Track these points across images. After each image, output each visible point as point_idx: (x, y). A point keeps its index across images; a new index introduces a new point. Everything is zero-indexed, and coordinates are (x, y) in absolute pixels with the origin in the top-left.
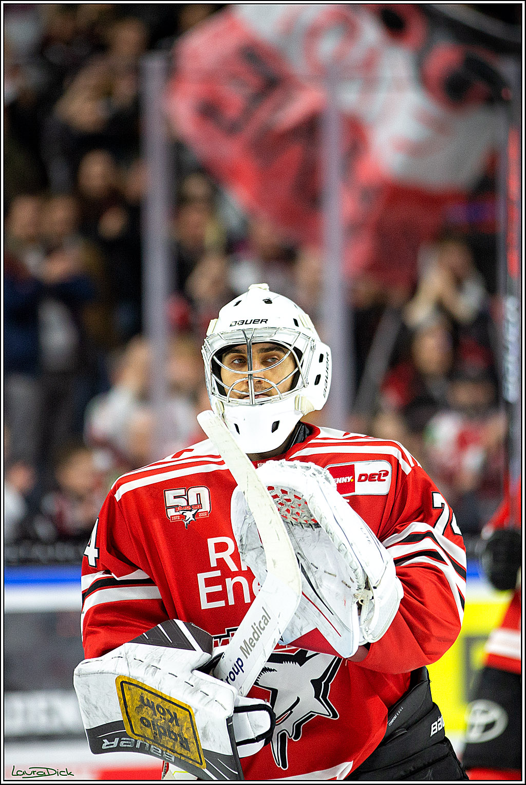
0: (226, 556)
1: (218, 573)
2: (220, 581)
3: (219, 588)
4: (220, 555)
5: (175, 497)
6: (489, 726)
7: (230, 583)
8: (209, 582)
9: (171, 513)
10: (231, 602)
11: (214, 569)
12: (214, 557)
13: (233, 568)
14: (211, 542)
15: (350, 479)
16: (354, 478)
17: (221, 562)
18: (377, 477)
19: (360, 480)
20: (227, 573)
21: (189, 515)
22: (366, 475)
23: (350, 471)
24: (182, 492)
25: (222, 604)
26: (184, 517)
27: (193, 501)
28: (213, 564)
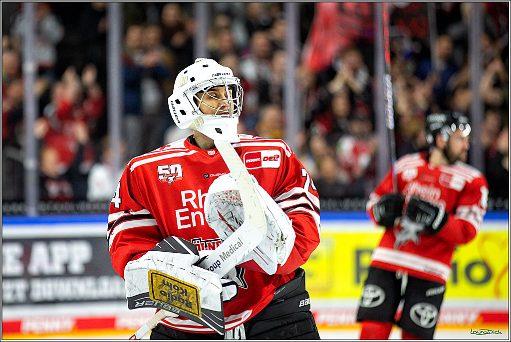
0: (191, 200)
1: (187, 210)
2: (188, 214)
3: (187, 218)
4: (188, 200)
5: (163, 169)
6: (375, 299)
7: (193, 215)
8: (182, 215)
9: (161, 177)
10: (194, 225)
11: (185, 207)
12: (184, 201)
13: (195, 207)
14: (183, 193)
15: (259, 159)
16: (261, 159)
17: (188, 204)
18: (273, 158)
19: (264, 160)
20: (192, 209)
21: (171, 179)
22: (267, 157)
23: (259, 155)
24: (167, 167)
25: (189, 226)
26: (168, 180)
27: (173, 172)
28: (184, 205)
